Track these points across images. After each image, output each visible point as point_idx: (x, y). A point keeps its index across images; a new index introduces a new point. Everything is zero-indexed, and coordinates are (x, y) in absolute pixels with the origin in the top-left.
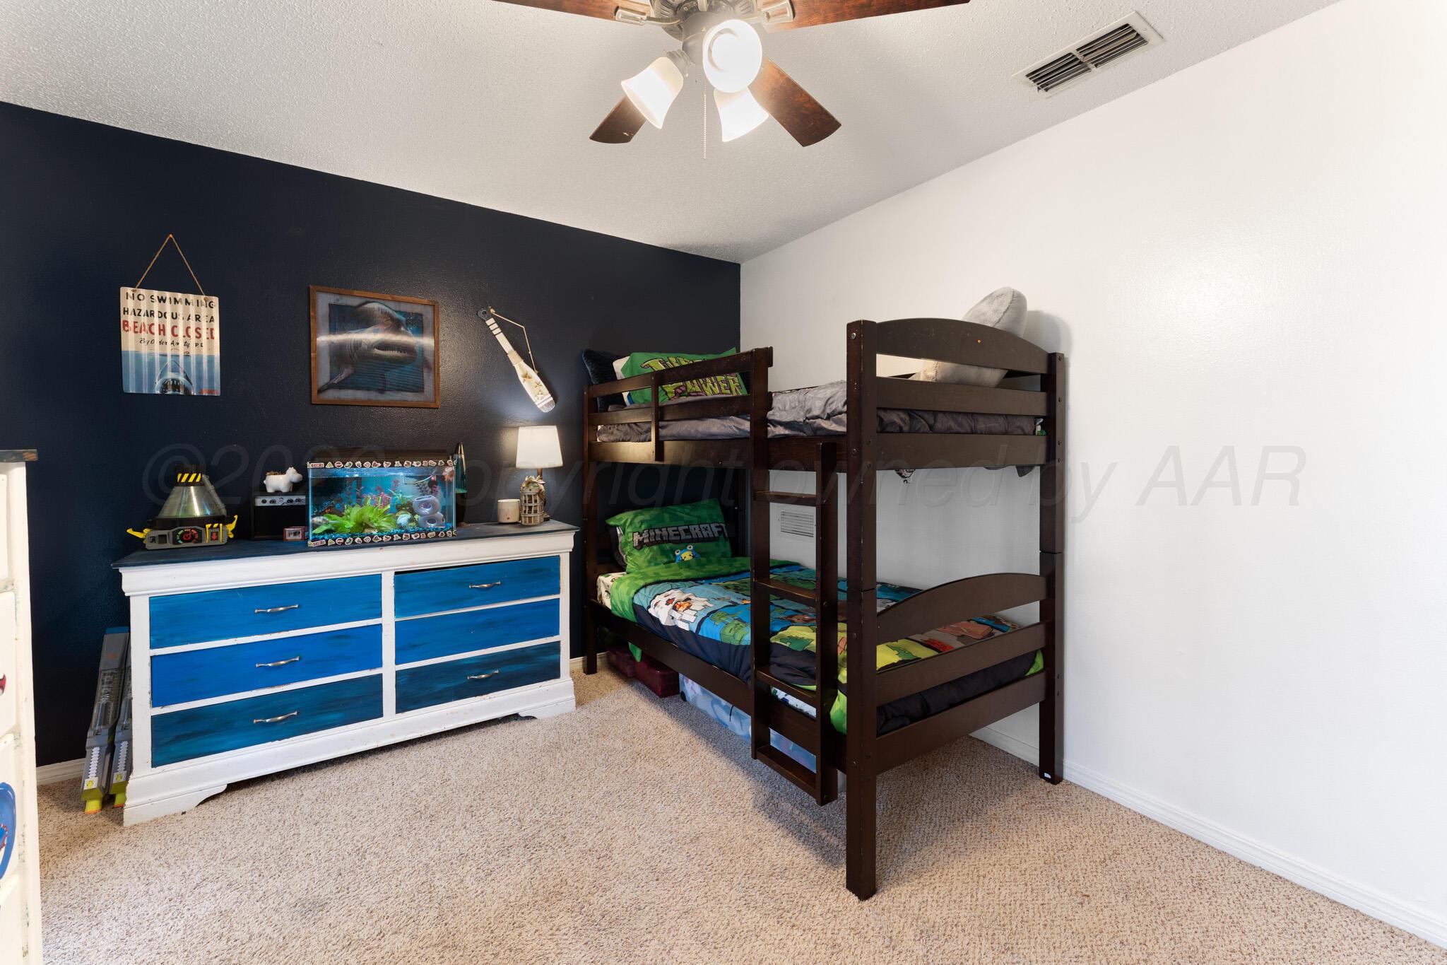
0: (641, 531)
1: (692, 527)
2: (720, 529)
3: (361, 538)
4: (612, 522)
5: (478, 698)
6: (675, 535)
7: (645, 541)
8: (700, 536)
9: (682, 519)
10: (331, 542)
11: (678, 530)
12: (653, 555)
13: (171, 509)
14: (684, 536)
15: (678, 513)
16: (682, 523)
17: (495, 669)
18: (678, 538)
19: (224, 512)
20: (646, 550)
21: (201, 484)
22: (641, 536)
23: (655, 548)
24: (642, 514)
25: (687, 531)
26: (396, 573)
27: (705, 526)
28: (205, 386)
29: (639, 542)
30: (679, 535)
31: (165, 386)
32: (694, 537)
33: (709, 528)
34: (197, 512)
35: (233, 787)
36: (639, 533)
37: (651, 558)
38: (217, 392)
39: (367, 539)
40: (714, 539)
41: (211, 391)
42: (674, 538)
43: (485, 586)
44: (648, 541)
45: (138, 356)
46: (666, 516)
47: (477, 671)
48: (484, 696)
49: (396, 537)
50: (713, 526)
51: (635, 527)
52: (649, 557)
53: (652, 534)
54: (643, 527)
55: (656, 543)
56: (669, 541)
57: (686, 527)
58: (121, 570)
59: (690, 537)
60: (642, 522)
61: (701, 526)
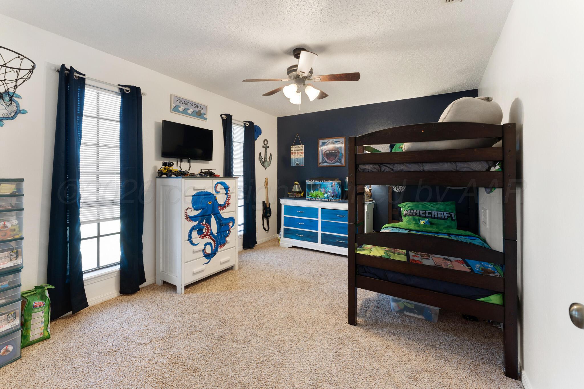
0: (407, 210)
1: (433, 212)
2: (449, 215)
3: (315, 199)
4: (399, 206)
5: (339, 247)
6: (423, 214)
7: (408, 214)
8: (436, 216)
9: (428, 208)
10: (310, 199)
11: (425, 212)
12: (409, 220)
13: (293, 190)
14: (427, 215)
15: (427, 205)
16: (428, 210)
17: (344, 241)
18: (424, 215)
19: (301, 191)
20: (407, 217)
21: (298, 184)
22: (407, 212)
23: (411, 217)
24: (410, 204)
25: (429, 213)
26: (322, 208)
27: (440, 212)
28: (302, 164)
29: (405, 214)
30: (425, 214)
31: (296, 165)
32: (432, 216)
33: (442, 214)
34: (297, 190)
35: (293, 247)
36: (407, 211)
37: (408, 221)
38: (303, 166)
39: (316, 199)
40: (444, 219)
41: (302, 165)
42: (423, 215)
43: (341, 216)
44: (409, 214)
45: (293, 159)
46: (420, 206)
47: (340, 240)
48: (341, 247)
49: (322, 200)
50: (445, 213)
51: (406, 208)
52: (407, 220)
53: (412, 212)
54: (409, 209)
55: (413, 215)
56: (419, 216)
57: (430, 212)
58: (280, 199)
59: (430, 216)
60: (409, 207)
61: (438, 212)
